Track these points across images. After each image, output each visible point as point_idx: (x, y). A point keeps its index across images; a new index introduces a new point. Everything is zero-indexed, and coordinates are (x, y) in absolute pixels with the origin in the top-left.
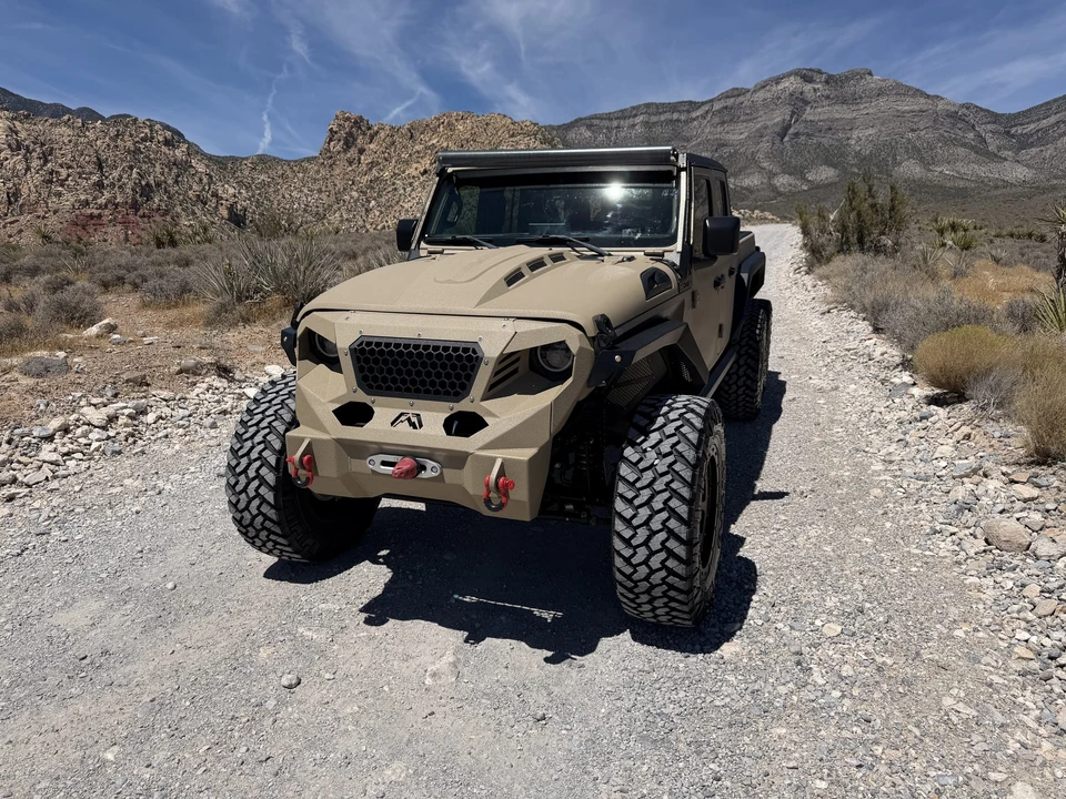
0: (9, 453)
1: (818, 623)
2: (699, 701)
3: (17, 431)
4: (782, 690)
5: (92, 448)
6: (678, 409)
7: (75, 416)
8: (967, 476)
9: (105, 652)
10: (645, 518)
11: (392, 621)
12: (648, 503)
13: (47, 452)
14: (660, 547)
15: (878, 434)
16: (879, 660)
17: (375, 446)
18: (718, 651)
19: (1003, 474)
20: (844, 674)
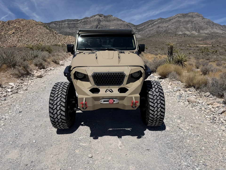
1: (176, 121)
4: (182, 134)
8: (177, 91)
12: (156, 102)
14: (160, 111)
16: (190, 125)
17: (101, 98)
18: (166, 129)
19: (183, 90)
20: (188, 129)
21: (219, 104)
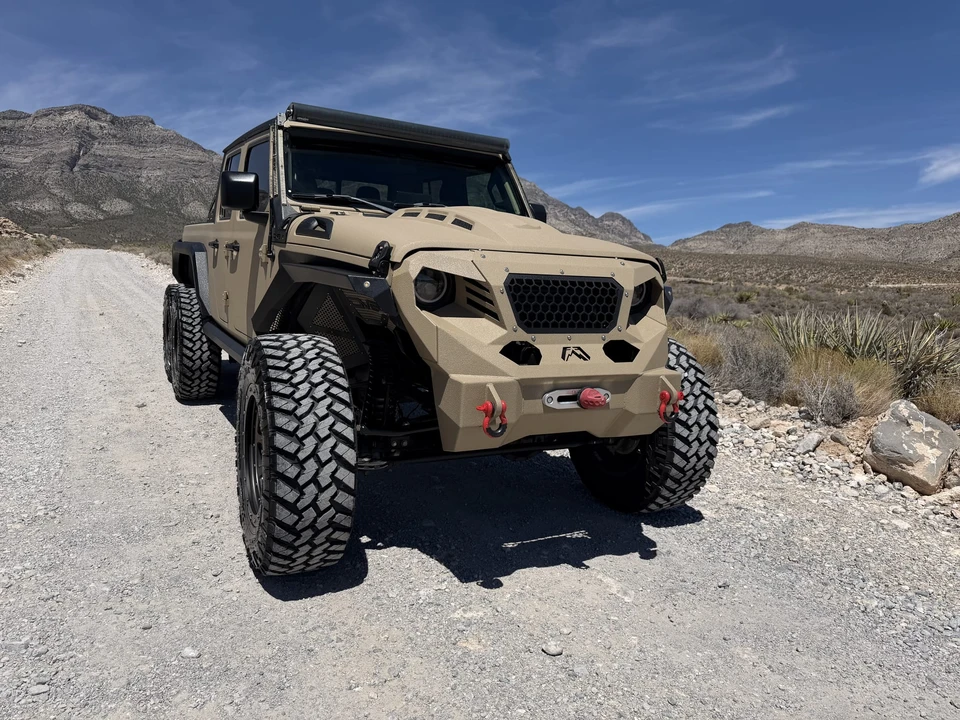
17: (550, 382)
21: (791, 423)
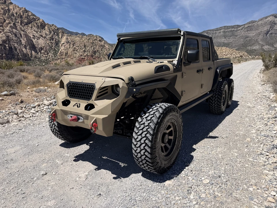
0: (24, 110)
1: (203, 178)
2: (148, 197)
3: (27, 105)
4: (177, 198)
5: (44, 110)
6: (158, 107)
7: (42, 102)
9: (12, 160)
10: (140, 139)
11: (80, 161)
12: (141, 134)
13: (33, 111)
14: (143, 148)
15: (260, 121)
16: (216, 193)
17: (69, 112)
18: (164, 183)
20: (201, 197)
